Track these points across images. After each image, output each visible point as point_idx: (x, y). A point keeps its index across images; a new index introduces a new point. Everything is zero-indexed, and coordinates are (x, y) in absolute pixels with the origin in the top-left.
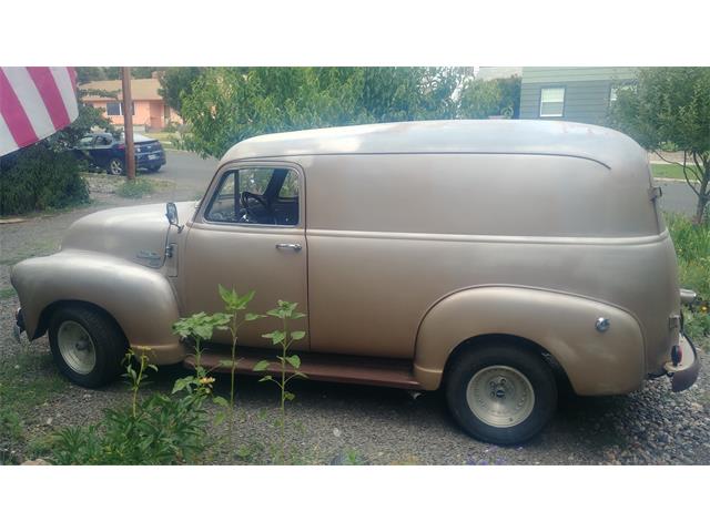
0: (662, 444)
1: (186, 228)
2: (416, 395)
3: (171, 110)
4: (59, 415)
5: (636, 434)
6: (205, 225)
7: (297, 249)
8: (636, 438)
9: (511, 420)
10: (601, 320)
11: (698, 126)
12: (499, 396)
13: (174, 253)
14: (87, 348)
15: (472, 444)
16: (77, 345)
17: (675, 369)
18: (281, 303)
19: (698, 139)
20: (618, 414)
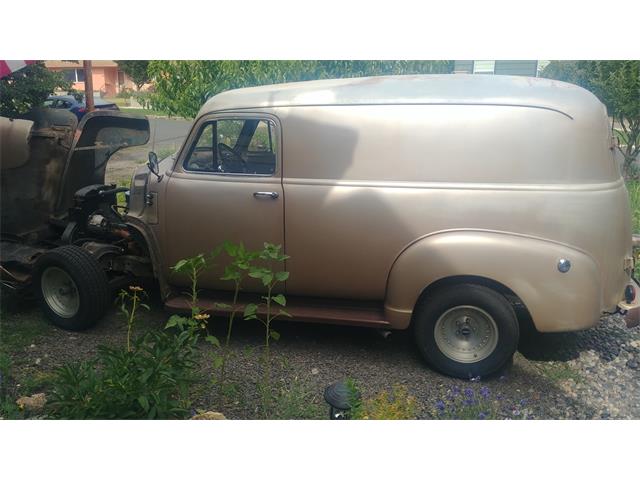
0: (612, 377)
1: (166, 178)
2: (387, 334)
3: (125, 76)
4: (46, 356)
5: (587, 369)
6: (184, 174)
7: (274, 197)
8: (588, 372)
9: (475, 356)
10: (562, 261)
11: (626, 91)
12: (464, 334)
13: (155, 200)
14: (70, 293)
15: (440, 378)
16: (61, 290)
17: (628, 307)
18: (267, 246)
19: (626, 103)
20: (570, 350)
